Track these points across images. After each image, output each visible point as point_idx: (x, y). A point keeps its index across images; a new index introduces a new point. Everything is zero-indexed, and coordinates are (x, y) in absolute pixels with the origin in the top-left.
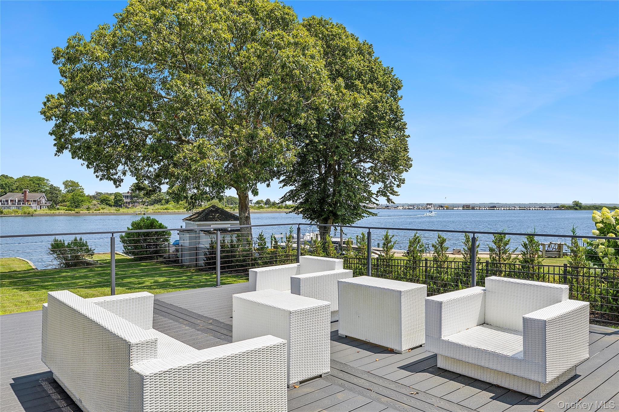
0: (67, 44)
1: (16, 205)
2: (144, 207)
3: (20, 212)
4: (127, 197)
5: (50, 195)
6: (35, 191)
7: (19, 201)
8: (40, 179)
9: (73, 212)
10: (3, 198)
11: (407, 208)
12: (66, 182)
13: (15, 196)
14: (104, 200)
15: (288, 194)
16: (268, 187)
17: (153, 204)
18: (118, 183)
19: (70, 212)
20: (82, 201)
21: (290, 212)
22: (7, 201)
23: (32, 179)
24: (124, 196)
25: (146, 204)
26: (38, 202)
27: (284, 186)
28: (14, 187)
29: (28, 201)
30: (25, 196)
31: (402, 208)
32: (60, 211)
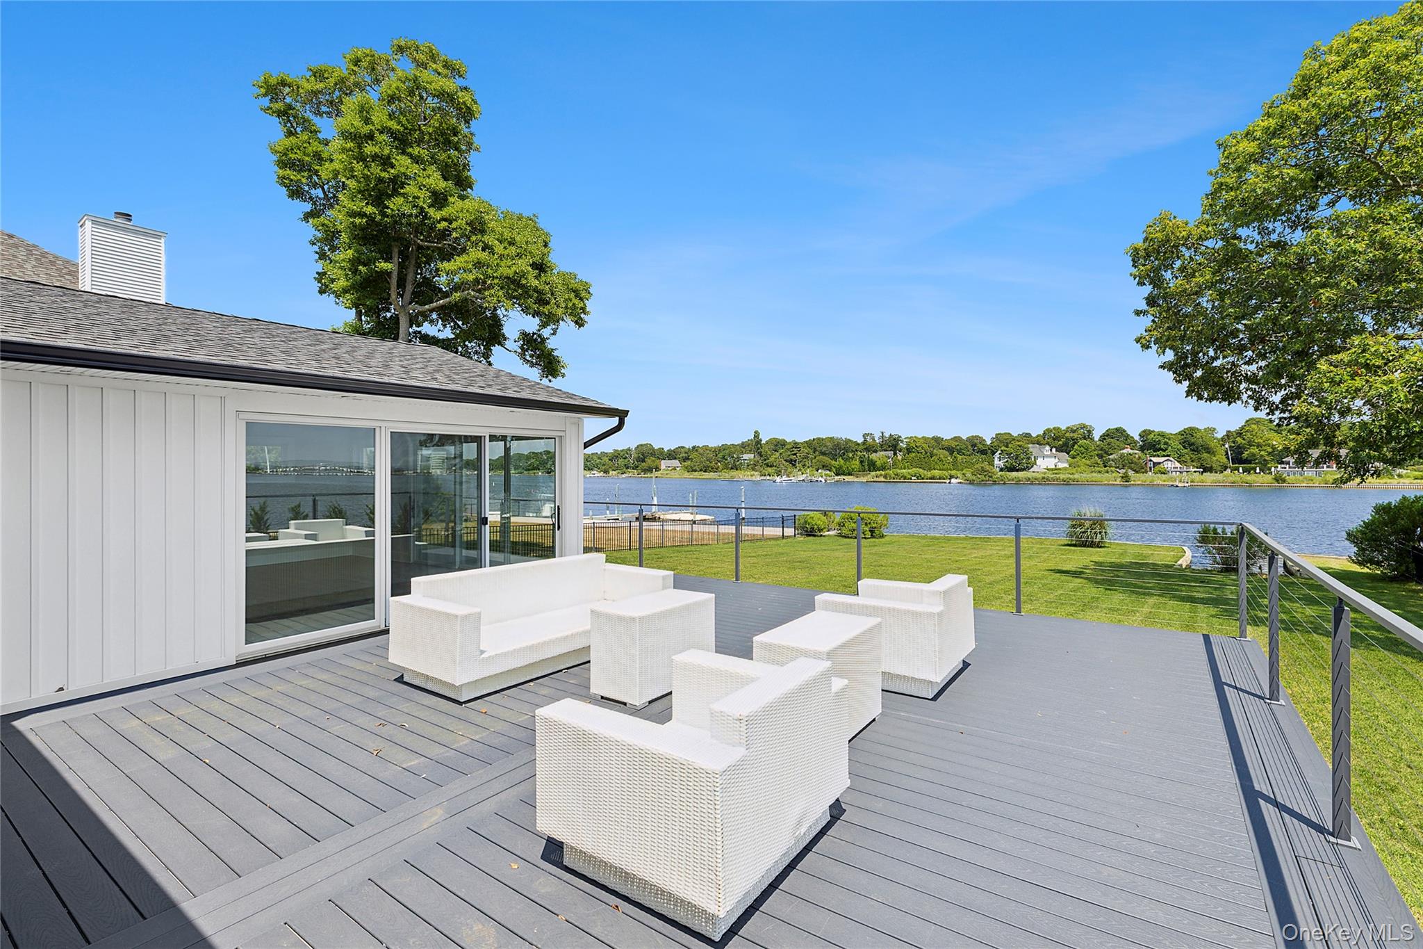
3: (1320, 479)
32: (1402, 480)
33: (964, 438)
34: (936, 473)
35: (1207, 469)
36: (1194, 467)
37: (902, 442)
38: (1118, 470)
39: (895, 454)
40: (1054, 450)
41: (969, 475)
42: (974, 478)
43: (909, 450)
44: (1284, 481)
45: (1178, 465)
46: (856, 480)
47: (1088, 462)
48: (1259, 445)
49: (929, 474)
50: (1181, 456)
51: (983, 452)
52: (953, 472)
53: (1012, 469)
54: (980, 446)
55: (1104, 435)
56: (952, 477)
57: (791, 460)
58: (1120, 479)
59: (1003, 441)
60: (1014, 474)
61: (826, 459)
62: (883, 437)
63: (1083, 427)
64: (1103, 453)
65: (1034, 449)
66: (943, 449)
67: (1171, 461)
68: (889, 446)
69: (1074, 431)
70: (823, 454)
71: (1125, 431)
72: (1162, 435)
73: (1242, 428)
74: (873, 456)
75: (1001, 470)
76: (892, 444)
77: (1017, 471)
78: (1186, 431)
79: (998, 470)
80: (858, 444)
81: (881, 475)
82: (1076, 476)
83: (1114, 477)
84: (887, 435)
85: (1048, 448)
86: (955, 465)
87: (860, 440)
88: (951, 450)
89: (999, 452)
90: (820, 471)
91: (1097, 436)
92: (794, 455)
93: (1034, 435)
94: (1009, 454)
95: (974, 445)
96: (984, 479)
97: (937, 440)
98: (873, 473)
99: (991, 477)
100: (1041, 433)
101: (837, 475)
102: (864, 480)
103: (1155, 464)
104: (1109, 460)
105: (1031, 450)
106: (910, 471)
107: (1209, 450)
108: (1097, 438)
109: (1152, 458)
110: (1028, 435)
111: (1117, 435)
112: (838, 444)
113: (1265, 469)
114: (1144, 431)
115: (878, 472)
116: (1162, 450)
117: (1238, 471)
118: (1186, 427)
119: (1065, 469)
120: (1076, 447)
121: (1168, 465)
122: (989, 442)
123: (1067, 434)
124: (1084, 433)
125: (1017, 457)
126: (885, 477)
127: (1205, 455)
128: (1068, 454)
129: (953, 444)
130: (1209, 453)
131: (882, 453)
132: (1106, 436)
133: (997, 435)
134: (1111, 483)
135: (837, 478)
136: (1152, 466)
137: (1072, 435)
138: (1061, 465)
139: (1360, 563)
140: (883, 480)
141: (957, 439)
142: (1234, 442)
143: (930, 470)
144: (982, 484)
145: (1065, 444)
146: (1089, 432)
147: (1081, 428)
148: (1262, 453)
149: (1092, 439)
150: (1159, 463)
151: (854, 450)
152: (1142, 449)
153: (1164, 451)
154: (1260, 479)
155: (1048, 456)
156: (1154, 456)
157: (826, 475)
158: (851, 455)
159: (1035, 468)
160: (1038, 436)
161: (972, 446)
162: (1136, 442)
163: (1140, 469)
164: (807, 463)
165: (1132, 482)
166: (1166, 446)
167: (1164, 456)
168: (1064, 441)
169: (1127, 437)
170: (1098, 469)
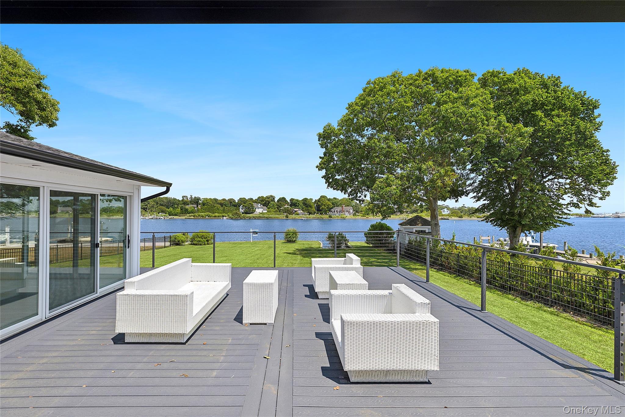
0: (323, 130)
1: (338, 213)
2: (407, 214)
3: (340, 217)
5: (355, 208)
6: (348, 206)
7: (340, 211)
10: (333, 210)
13: (339, 208)
15: (481, 207)
16: (456, 202)
17: (412, 213)
18: (361, 202)
21: (482, 221)
22: (335, 211)
25: (409, 213)
26: (349, 212)
27: (477, 201)
28: (339, 204)
29: (344, 211)
30: (343, 209)
32: (359, 217)
33: (227, 199)
34: (217, 214)
35: (310, 213)
36: (307, 212)
37: (201, 200)
38: (284, 213)
39: (197, 206)
40: (262, 205)
41: (231, 215)
42: (233, 216)
43: (204, 204)
44: (331, 217)
45: (302, 212)
46: (180, 218)
47: (274, 210)
48: (324, 205)
49: (213, 215)
50: (303, 208)
51: (235, 206)
52: (224, 214)
53: (246, 213)
54: (234, 203)
56: (223, 216)
57: (144, 208)
58: (285, 217)
59: (243, 201)
60: (248, 215)
61: (164, 208)
62: (191, 198)
63: (272, 196)
64: (279, 207)
65: (255, 205)
66: (218, 204)
67: (300, 210)
68: (194, 202)
69: (268, 198)
70: (161, 205)
71: (285, 198)
72: (297, 200)
73: (320, 199)
74: (187, 207)
75: (243, 213)
76: (196, 201)
77: (249, 214)
79: (241, 213)
80: (180, 201)
81: (192, 216)
82: (270, 216)
83: (283, 216)
84: (193, 197)
85: (260, 204)
86: (224, 211)
87: (181, 199)
88: (222, 205)
89: (242, 206)
90: (160, 214)
91: (276, 200)
92: (146, 205)
93: (254, 199)
94: (246, 207)
95: (231, 203)
96: (237, 217)
97: (216, 200)
98: (188, 215)
99: (239, 216)
100: (257, 198)
101: (170, 215)
102: (184, 218)
103: (295, 211)
104: (281, 210)
105: (254, 205)
106: (205, 214)
107: (311, 207)
108: (276, 201)
109: (294, 209)
110: (252, 199)
111: (283, 200)
112: (170, 201)
113: (326, 213)
114: (291, 199)
115: (190, 214)
116: (297, 206)
117: (319, 214)
118: (304, 198)
119: (266, 213)
120: (270, 204)
121: (299, 212)
122: (237, 201)
123: (266, 199)
124: (272, 199)
125: (249, 208)
126: (194, 216)
127: (310, 208)
128: (267, 207)
129: (222, 202)
130: (310, 207)
131: (191, 205)
132: (280, 200)
133: (240, 198)
134: (282, 218)
135: (170, 217)
137: (268, 199)
138: (264, 212)
139: (367, 243)
140: (193, 218)
141: (224, 200)
142: (317, 204)
143: (213, 213)
144: (236, 219)
145: (265, 203)
146: (274, 198)
148: (325, 208)
149: (275, 201)
150: (297, 211)
151: (178, 203)
152: (291, 206)
154: (325, 217)
155: (260, 208)
157: (165, 216)
158: (176, 206)
159: (255, 213)
160: (256, 199)
161: (230, 203)
162: (289, 203)
163: (291, 213)
164: (153, 210)
165: (289, 218)
167: (298, 208)
168: (266, 202)
169: (286, 201)
170: (277, 213)
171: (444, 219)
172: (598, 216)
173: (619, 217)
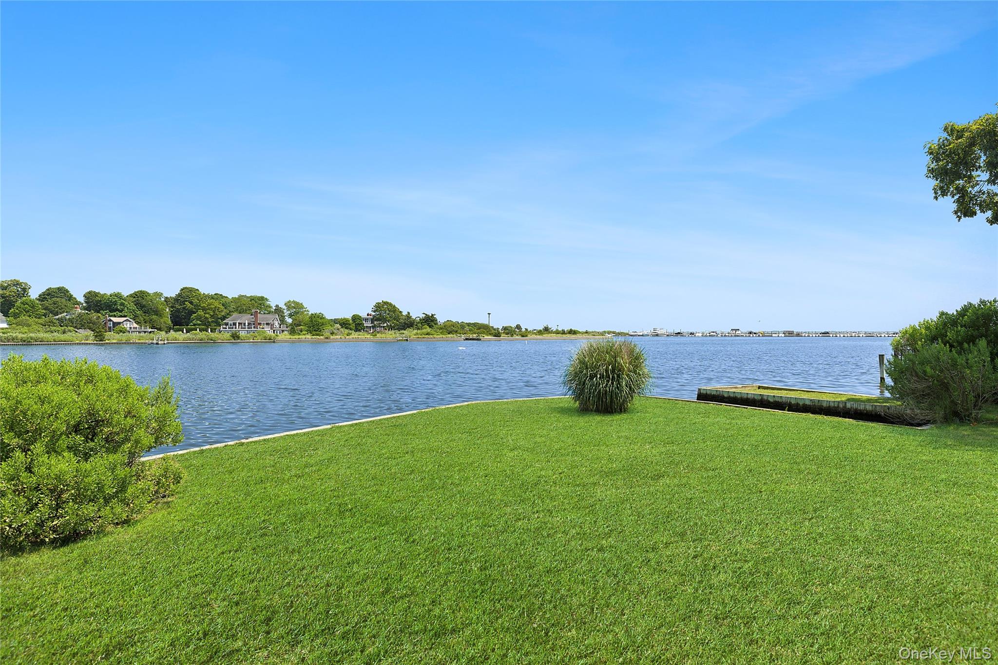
1: (247, 329)
3: (259, 337)
4: (366, 320)
7: (249, 324)
8: (262, 298)
9: (321, 337)
10: (230, 321)
11: (708, 335)
12: (289, 302)
13: (243, 318)
14: (344, 323)
19: (318, 337)
20: (323, 324)
22: (235, 324)
23: (252, 299)
24: (363, 319)
26: (271, 325)
29: (260, 324)
31: (700, 335)
35: (158, 330)
36: (149, 327)
38: (76, 330)
44: (238, 338)
45: (135, 325)
47: (37, 321)
48: (204, 309)
50: (137, 316)
55: (44, 294)
58: (93, 338)
63: (17, 283)
67: (130, 321)
69: (5, 288)
71: (68, 291)
73: (179, 295)
78: (137, 294)
83: (83, 336)
91: (35, 294)
103: (115, 324)
104: (64, 319)
107: (157, 313)
108: (35, 297)
109: (112, 318)
114: (89, 293)
116: (117, 310)
117: (183, 332)
118: (136, 291)
120: (14, 307)
121: (127, 326)
124: (18, 291)
127: (155, 317)
134: (83, 342)
136: (112, 326)
146: (24, 290)
147: (14, 285)
148: (207, 315)
149: (31, 297)
150: (119, 323)
152: (87, 309)
153: (121, 311)
154: (222, 337)
156: (112, 316)
162: (83, 303)
163: (104, 328)
165: (107, 341)
166: (122, 307)
167: (121, 316)
169: (70, 298)
170: (53, 328)
171: (471, 339)
172: (636, 333)
173: (657, 335)
